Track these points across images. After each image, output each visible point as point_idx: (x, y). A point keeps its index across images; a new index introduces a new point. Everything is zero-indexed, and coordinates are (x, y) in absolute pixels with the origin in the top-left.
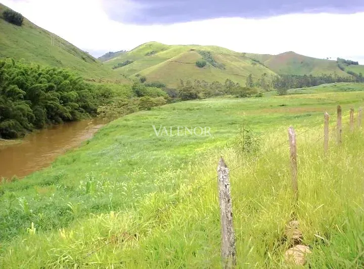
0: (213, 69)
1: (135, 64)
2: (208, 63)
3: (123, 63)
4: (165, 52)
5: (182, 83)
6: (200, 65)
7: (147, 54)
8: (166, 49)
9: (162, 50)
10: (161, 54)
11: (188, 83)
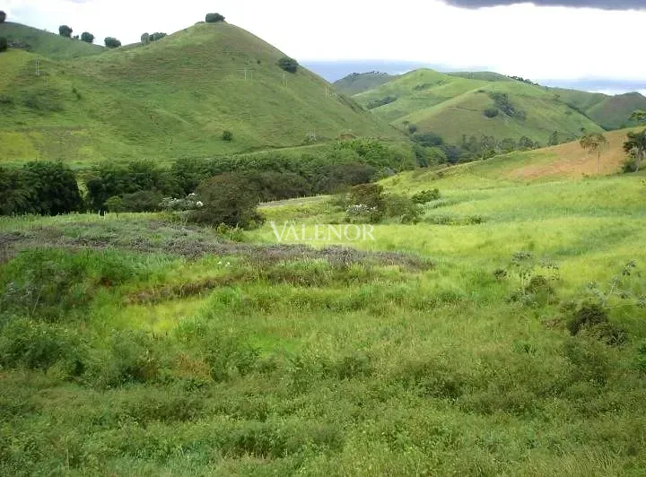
0: (507, 121)
1: (400, 104)
2: (500, 111)
3: (381, 99)
4: (442, 87)
5: (464, 139)
6: (491, 114)
7: (417, 88)
8: (444, 83)
9: (439, 83)
10: (436, 90)
11: (473, 138)
